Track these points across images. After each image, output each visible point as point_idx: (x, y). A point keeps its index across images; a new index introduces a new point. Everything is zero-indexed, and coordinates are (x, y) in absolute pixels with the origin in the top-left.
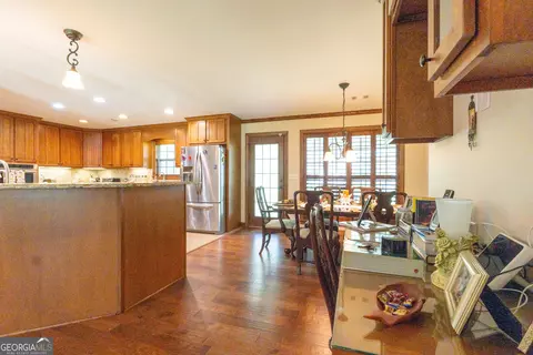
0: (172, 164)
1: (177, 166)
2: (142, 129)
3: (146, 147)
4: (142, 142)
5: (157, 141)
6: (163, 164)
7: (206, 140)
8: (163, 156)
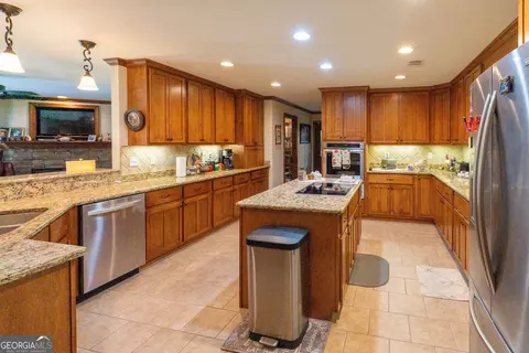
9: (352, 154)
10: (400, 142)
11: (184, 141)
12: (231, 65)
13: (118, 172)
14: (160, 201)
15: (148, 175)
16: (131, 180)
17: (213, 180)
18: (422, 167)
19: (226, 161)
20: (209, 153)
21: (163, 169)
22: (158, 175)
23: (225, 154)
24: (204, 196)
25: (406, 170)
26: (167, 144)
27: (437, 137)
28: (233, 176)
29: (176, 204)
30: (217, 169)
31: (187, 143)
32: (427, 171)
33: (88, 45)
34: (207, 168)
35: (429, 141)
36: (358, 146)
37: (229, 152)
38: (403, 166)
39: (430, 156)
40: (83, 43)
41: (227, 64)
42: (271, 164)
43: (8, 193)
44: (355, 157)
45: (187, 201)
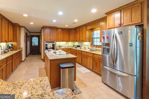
0: (99, 40)
1: (101, 41)
2: (86, 25)
3: (88, 33)
4: (86, 31)
5: (92, 30)
6: (95, 40)
7: (120, 25)
8: (95, 36)
9: (53, 44)
10: (63, 41)
12: (27, 16)
18: (68, 47)
19: (11, 48)
23: (10, 45)
25: (64, 48)
27: (71, 40)
30: (9, 51)
32: (69, 48)
34: (7, 51)
35: (69, 41)
36: (54, 42)
37: (12, 44)
38: (64, 47)
39: (68, 44)
42: (23, 49)
44: (53, 45)
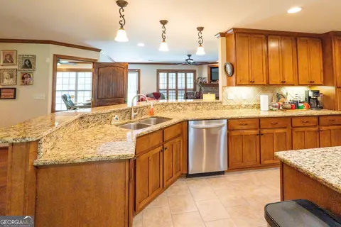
11: (265, 83)
13: (221, 102)
14: (239, 127)
15: (240, 107)
16: (229, 109)
17: (291, 118)
19: (312, 101)
20: (296, 93)
21: (252, 103)
22: (247, 106)
23: (311, 94)
24: (281, 131)
26: (251, 85)
28: (319, 117)
29: (254, 132)
30: (302, 108)
31: (268, 84)
33: (200, 29)
34: (289, 106)
37: (317, 93)
40: (198, 28)
41: (295, 10)
43: (171, 108)
45: (264, 131)
